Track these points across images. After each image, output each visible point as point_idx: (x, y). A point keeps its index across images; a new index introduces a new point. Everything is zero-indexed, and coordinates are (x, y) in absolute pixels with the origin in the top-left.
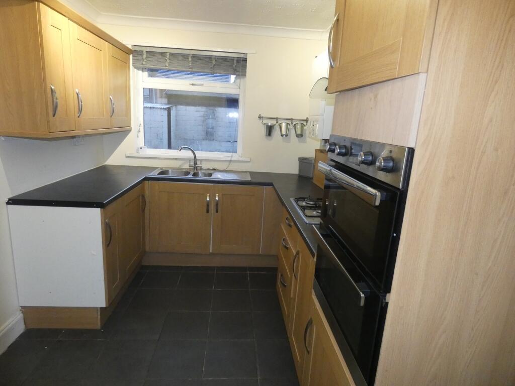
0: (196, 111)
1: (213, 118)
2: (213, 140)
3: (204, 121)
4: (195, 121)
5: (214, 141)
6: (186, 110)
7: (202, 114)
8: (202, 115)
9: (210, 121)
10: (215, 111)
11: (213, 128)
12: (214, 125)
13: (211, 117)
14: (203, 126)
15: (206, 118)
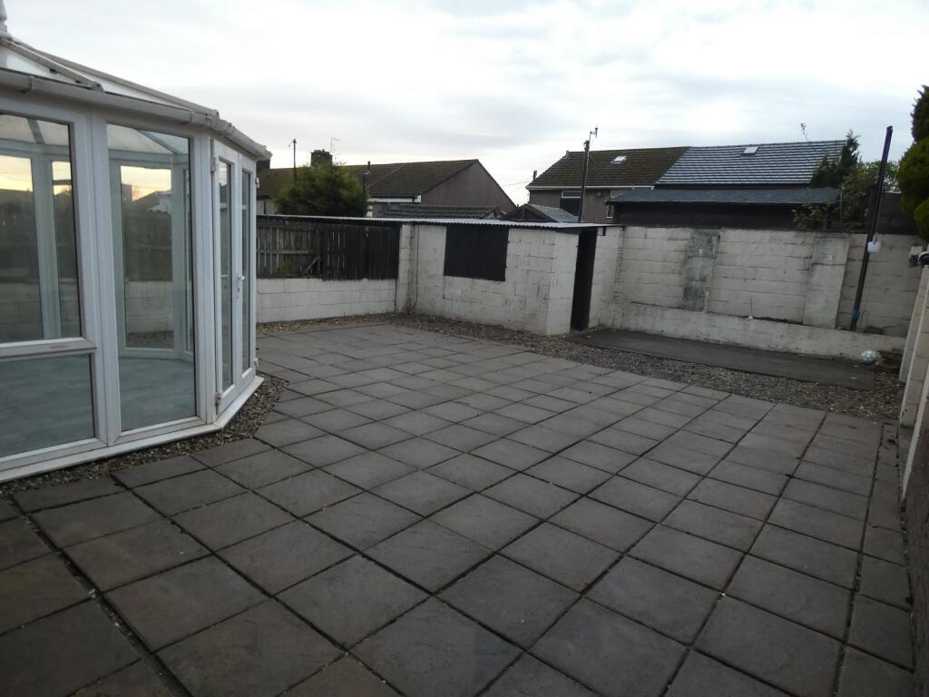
0: (669, 239)
1: (705, 255)
2: (701, 309)
3: (685, 263)
4: (665, 261)
5: (704, 312)
6: (646, 236)
7: (682, 244)
8: (683, 247)
9: (698, 264)
10: (714, 239)
11: (703, 280)
12: (706, 273)
13: (701, 251)
14: (680, 273)
15: (689, 254)
